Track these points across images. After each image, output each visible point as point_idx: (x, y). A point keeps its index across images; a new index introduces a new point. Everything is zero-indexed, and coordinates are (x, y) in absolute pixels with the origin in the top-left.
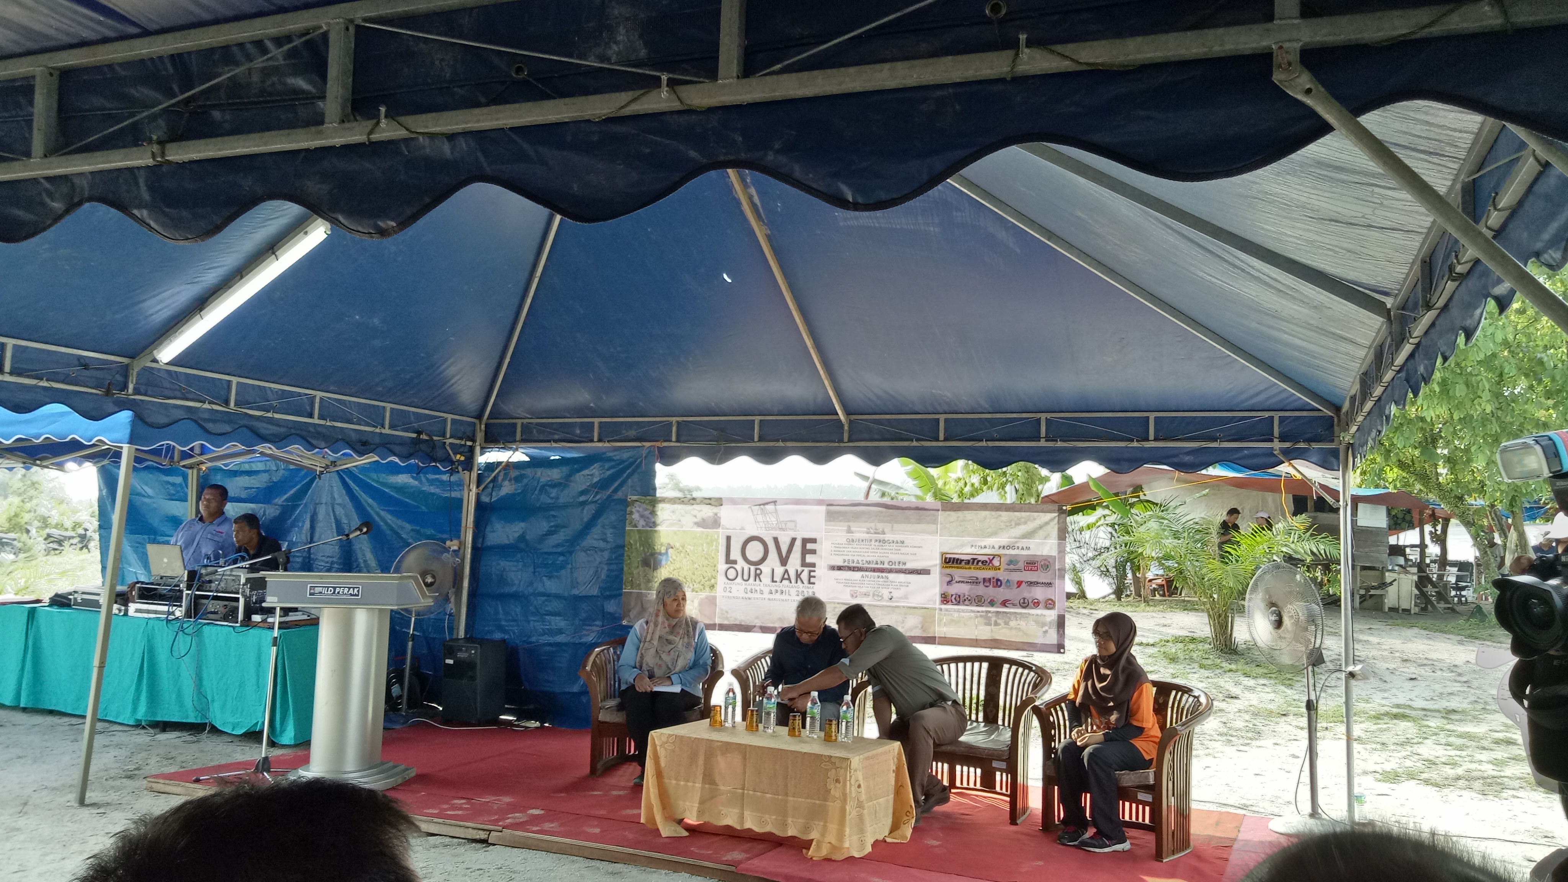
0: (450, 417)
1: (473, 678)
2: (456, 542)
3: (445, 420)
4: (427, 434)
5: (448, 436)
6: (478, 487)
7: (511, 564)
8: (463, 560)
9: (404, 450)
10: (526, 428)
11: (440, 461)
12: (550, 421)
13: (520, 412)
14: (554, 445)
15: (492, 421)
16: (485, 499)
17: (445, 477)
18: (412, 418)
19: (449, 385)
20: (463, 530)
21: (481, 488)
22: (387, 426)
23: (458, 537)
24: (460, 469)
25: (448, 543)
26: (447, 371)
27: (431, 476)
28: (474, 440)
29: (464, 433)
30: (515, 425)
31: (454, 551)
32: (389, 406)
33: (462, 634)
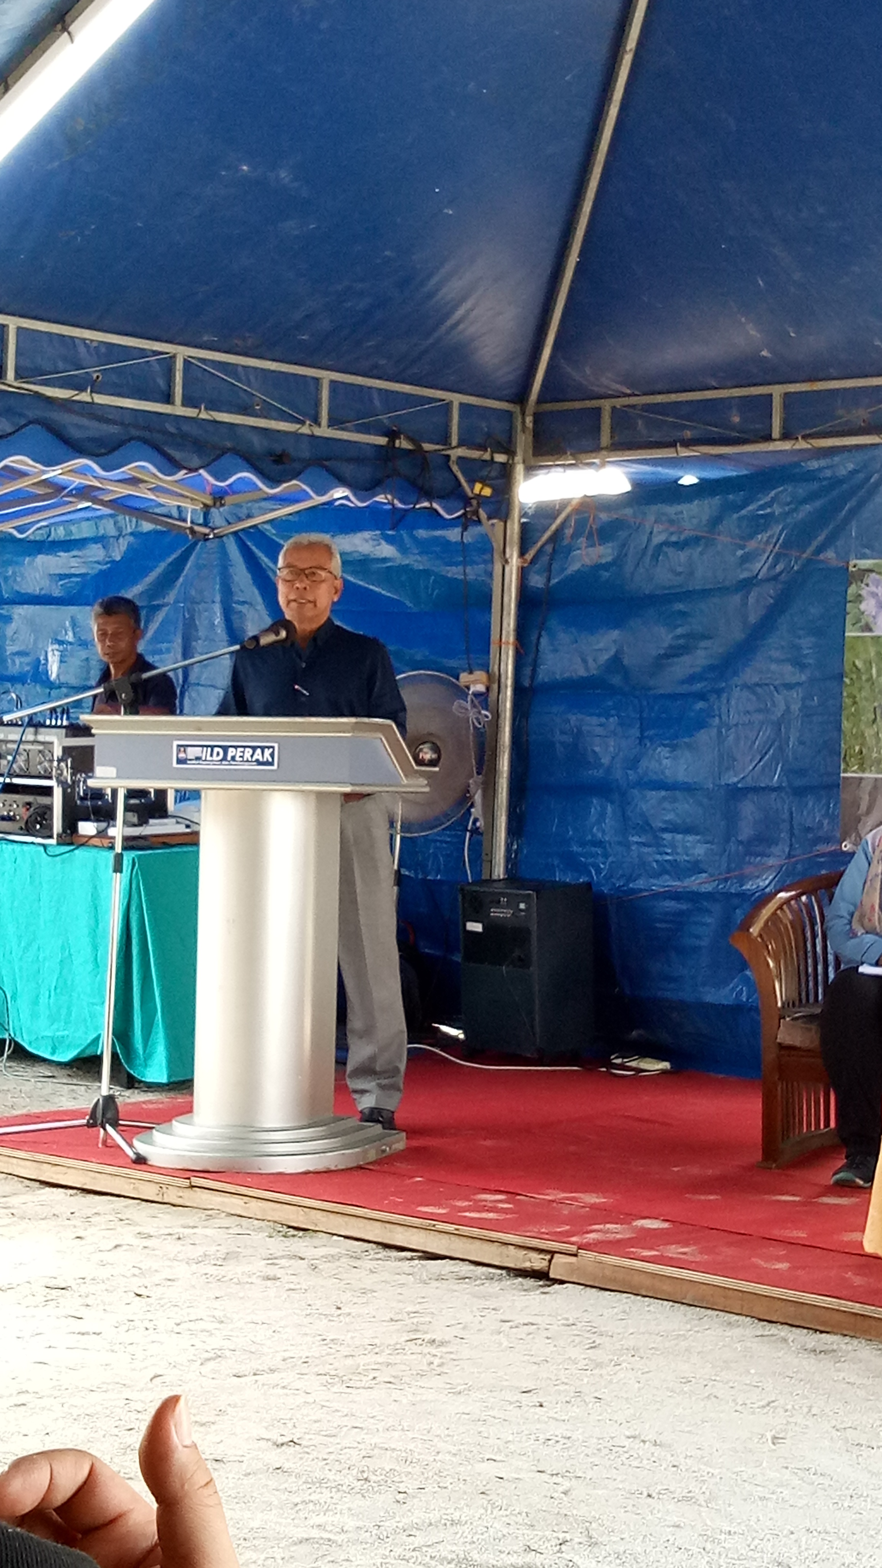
0: (456, 399)
1: (524, 962)
2: (480, 675)
3: (448, 406)
4: (410, 439)
5: (454, 442)
6: (522, 553)
7: (594, 720)
8: (497, 715)
9: (365, 473)
10: (621, 417)
11: (441, 497)
12: (674, 397)
13: (608, 381)
14: (684, 453)
15: (548, 407)
16: (537, 581)
17: (453, 535)
18: (377, 403)
19: (449, 323)
20: (494, 648)
21: (529, 556)
22: (324, 420)
23: (486, 667)
24: (483, 514)
25: (464, 678)
26: (444, 290)
27: (422, 533)
28: (510, 452)
29: (489, 435)
30: (598, 411)
31: (477, 695)
32: (327, 376)
33: (499, 871)
